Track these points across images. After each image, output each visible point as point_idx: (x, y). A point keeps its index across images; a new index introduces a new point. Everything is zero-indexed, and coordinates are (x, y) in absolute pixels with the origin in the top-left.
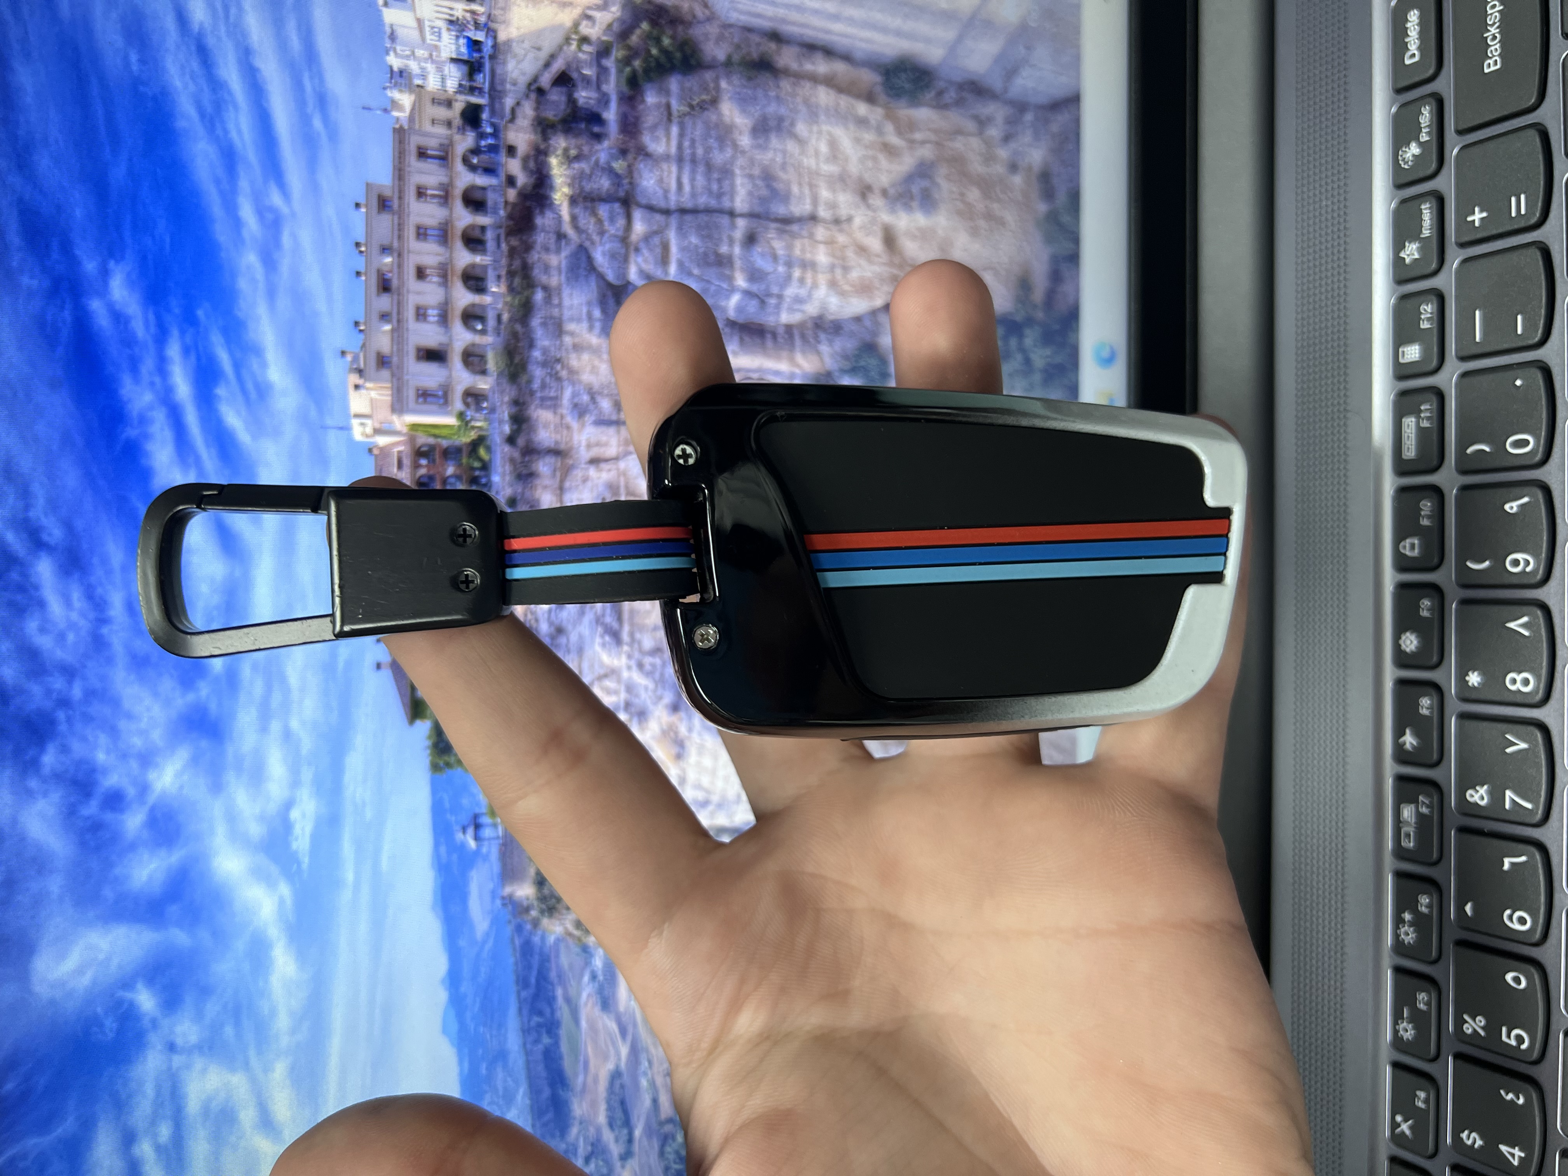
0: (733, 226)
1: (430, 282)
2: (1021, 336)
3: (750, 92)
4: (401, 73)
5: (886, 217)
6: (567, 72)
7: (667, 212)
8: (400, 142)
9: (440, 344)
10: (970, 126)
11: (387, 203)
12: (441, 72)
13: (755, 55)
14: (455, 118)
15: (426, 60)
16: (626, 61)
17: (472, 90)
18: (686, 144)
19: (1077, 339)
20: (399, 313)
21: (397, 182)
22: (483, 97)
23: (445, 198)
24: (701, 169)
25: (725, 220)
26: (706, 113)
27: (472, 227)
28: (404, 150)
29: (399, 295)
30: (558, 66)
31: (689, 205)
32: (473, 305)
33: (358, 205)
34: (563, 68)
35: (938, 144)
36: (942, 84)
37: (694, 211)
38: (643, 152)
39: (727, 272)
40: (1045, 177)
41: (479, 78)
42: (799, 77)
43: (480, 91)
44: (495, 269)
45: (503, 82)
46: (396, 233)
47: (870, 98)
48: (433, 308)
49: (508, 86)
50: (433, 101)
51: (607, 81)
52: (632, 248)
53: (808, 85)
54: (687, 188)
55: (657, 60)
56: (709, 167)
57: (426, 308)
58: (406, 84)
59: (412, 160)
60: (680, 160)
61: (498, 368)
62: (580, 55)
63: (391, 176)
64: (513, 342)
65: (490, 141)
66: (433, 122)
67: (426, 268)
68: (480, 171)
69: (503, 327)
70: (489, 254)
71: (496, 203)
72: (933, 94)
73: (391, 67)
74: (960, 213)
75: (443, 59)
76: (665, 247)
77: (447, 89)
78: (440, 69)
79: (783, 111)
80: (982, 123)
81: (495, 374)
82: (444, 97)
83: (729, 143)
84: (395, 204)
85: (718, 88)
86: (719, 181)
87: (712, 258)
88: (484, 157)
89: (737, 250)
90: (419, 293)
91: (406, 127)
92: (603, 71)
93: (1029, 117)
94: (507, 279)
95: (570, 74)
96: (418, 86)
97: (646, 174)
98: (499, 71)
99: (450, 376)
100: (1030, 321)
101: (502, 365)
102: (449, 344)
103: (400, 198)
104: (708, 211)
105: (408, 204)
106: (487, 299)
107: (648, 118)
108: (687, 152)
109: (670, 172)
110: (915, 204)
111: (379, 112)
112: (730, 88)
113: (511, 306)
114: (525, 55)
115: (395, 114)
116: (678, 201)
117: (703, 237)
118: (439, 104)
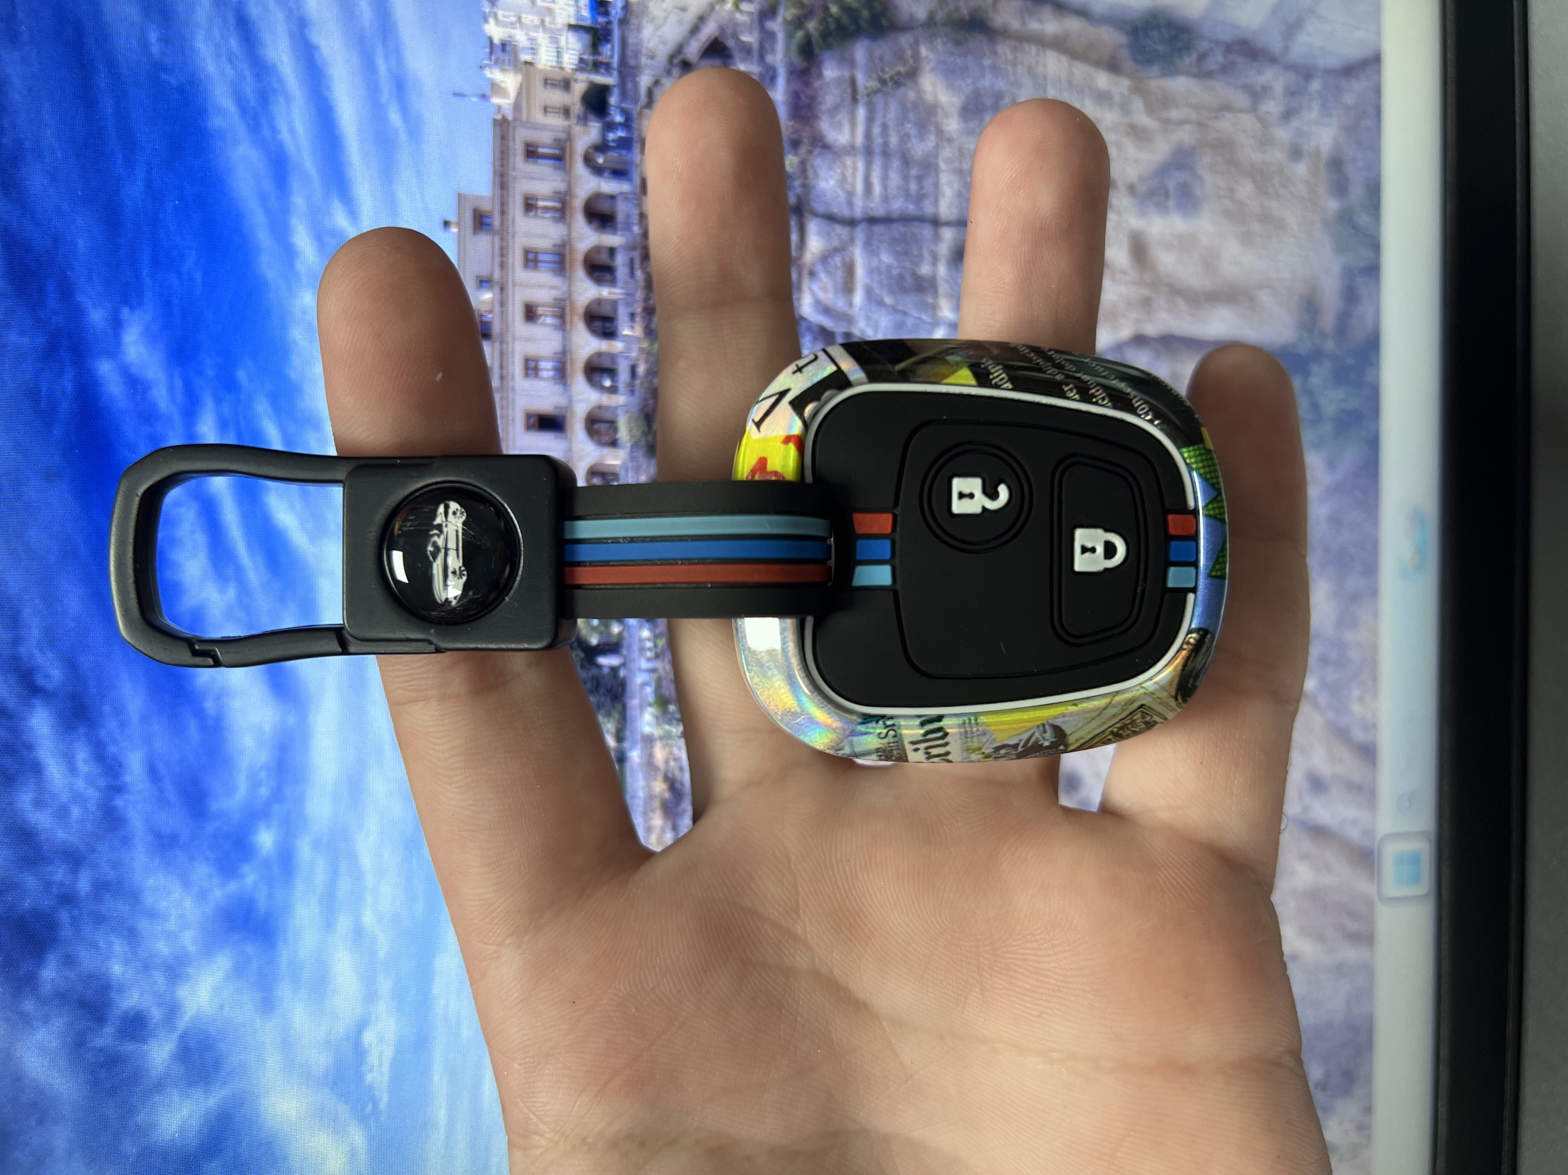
0: (937, 238)
1: (543, 324)
2: (1307, 375)
3: (958, 61)
4: (504, 45)
5: (1135, 222)
6: (720, 39)
7: (851, 223)
8: (503, 138)
9: (556, 408)
10: (1241, 99)
11: (487, 220)
12: (557, 43)
13: (965, 12)
14: (574, 104)
15: (535, 28)
16: (798, 23)
17: (597, 66)
18: (876, 130)
19: (1377, 377)
20: (501, 367)
21: (498, 192)
22: (611, 75)
23: (562, 212)
24: (896, 163)
25: (927, 231)
26: (903, 90)
27: (597, 249)
28: (508, 148)
29: (502, 342)
30: (709, 31)
31: (880, 212)
32: (599, 354)
33: (446, 224)
34: (716, 34)
35: (1200, 124)
36: (1205, 45)
37: (887, 220)
38: (820, 144)
39: (930, 300)
40: (1336, 164)
41: (606, 49)
42: (1022, 39)
43: (607, 67)
44: (628, 304)
45: (637, 54)
46: (497, 259)
47: (1113, 66)
48: (546, 359)
49: (644, 60)
50: (547, 82)
51: (773, 50)
52: (805, 272)
53: (1034, 49)
54: (877, 189)
55: (838, 21)
56: (906, 161)
57: (537, 360)
58: (509, 60)
59: (518, 160)
60: (868, 152)
61: (632, 437)
62: (738, 16)
63: (491, 184)
64: (651, 402)
65: (621, 133)
66: (546, 110)
67: (537, 306)
68: (606, 174)
69: (638, 382)
70: (619, 284)
71: (628, 217)
72: (1194, 57)
73: (491, 39)
74: (1228, 215)
75: (559, 26)
76: (850, 270)
77: (565, 65)
78: (554, 40)
79: (1001, 84)
80: (1257, 95)
81: (629, 445)
82: (559, 76)
83: (932, 128)
84: (496, 222)
85: (916, 57)
86: (919, 179)
87: (909, 281)
88: (613, 155)
89: (942, 270)
90: (528, 340)
91: (510, 117)
92: (768, 37)
93: (1315, 85)
94: (643, 318)
95: (724, 41)
96: (526, 63)
97: (823, 173)
98: (631, 40)
99: (570, 450)
100: (1317, 355)
101: (638, 433)
102: (569, 407)
103: (503, 213)
104: (905, 219)
105: (513, 221)
106: (617, 346)
107: (827, 98)
108: (878, 141)
109: (855, 169)
110: (1171, 204)
111: (474, 99)
112: (932, 56)
113: (649, 353)
114: (666, 18)
115: (496, 100)
116: (865, 207)
117: (897, 255)
118: (554, 85)
